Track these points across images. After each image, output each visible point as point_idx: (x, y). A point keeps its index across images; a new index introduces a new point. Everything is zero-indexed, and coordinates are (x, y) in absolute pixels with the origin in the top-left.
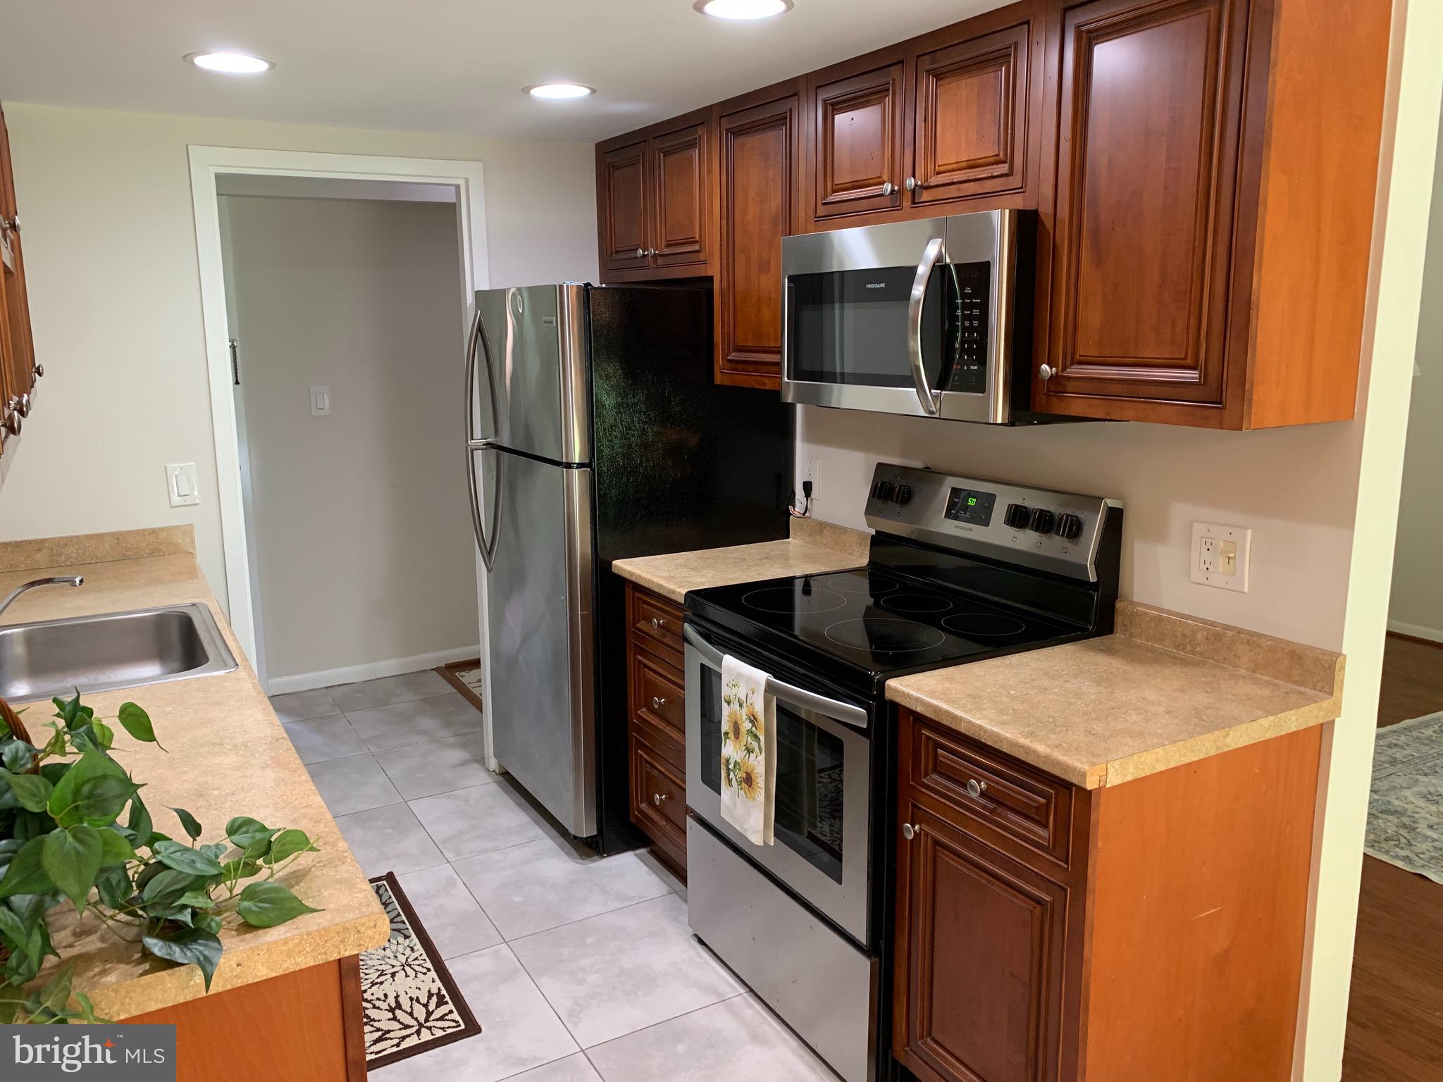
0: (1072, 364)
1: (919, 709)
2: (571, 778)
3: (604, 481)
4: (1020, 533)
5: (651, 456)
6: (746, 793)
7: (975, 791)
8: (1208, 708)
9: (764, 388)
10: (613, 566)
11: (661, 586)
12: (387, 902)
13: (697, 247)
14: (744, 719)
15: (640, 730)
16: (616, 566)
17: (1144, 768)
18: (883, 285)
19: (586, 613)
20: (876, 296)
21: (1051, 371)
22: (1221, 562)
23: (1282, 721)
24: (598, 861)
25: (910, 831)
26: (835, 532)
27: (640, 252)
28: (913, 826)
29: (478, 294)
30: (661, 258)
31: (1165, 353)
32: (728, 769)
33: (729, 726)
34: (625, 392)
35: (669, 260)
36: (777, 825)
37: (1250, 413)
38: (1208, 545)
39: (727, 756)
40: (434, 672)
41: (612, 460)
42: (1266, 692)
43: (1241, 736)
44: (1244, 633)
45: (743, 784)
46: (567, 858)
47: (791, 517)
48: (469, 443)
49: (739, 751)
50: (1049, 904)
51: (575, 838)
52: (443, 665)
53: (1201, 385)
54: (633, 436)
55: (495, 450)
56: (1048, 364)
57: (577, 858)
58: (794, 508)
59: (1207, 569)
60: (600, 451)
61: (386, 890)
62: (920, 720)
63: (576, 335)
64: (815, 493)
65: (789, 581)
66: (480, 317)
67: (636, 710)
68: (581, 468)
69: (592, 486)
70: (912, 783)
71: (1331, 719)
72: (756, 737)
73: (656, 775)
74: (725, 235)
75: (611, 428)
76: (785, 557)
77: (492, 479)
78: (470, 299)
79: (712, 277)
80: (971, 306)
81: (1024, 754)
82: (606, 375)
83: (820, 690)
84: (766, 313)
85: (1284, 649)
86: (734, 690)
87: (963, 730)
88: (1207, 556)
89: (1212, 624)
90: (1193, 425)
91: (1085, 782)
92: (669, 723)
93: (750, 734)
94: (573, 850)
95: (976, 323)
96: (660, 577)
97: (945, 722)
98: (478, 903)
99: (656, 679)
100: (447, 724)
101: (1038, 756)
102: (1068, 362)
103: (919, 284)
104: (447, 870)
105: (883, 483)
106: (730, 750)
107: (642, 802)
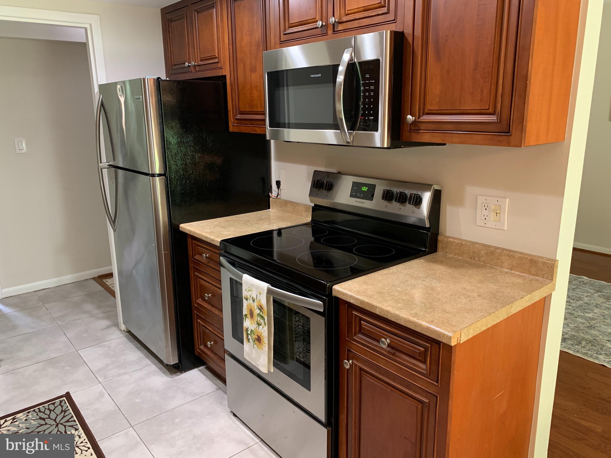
0: (423, 114)
1: (352, 301)
2: (163, 336)
3: (173, 183)
4: (389, 204)
5: (198, 169)
6: (257, 346)
7: (385, 344)
8: (498, 292)
9: (256, 133)
10: (180, 227)
11: (206, 237)
12: (66, 410)
13: (216, 60)
14: (255, 309)
15: (198, 310)
16: (182, 227)
17: (477, 330)
18: (320, 75)
19: (167, 252)
20: (316, 81)
21: (413, 119)
22: (492, 215)
23: (533, 296)
24: (180, 375)
25: (347, 364)
26: (293, 205)
27: (187, 64)
28: (349, 361)
29: (100, 86)
30: (198, 67)
31: (476, 107)
32: (248, 334)
33: (247, 311)
34: (182, 136)
35: (202, 68)
36: (276, 361)
37: (525, 138)
38: (486, 207)
39: (247, 327)
40: (92, 280)
41: (177, 172)
42: (520, 281)
43: (517, 307)
44: (505, 251)
45: (256, 342)
46: (163, 375)
47: (271, 199)
48: (100, 165)
49: (253, 325)
50: (427, 403)
51: (167, 365)
52: (96, 276)
53: (498, 123)
54: (188, 159)
55: (114, 169)
56: (410, 115)
57: (169, 375)
58: (272, 194)
59: (485, 219)
60: (170, 168)
61: (65, 403)
62: (351, 306)
63: (154, 105)
64: (282, 187)
65: (270, 232)
66: (102, 98)
67: (196, 301)
68: (160, 176)
69: (167, 186)
70: (347, 339)
71: (551, 293)
72: (262, 317)
73: (207, 332)
74: (232, 53)
75: (176, 155)
76: (268, 219)
77: (113, 184)
78: (96, 89)
79: (225, 76)
80: (369, 84)
81: (414, 326)
82: (171, 127)
83: (297, 292)
84: (255, 93)
85: (527, 258)
86: (250, 293)
87: (377, 313)
88: (485, 213)
89: (489, 246)
90: (493, 145)
91: (451, 342)
92: (213, 306)
93: (259, 316)
94: (166, 370)
95: (372, 94)
96: (206, 232)
97: (367, 308)
98: (117, 405)
99: (206, 284)
100: (99, 307)
101: (422, 328)
102: (421, 114)
103: (341, 75)
104: (99, 388)
105: (318, 180)
106: (247, 324)
107: (201, 345)
